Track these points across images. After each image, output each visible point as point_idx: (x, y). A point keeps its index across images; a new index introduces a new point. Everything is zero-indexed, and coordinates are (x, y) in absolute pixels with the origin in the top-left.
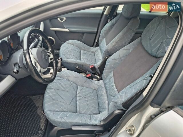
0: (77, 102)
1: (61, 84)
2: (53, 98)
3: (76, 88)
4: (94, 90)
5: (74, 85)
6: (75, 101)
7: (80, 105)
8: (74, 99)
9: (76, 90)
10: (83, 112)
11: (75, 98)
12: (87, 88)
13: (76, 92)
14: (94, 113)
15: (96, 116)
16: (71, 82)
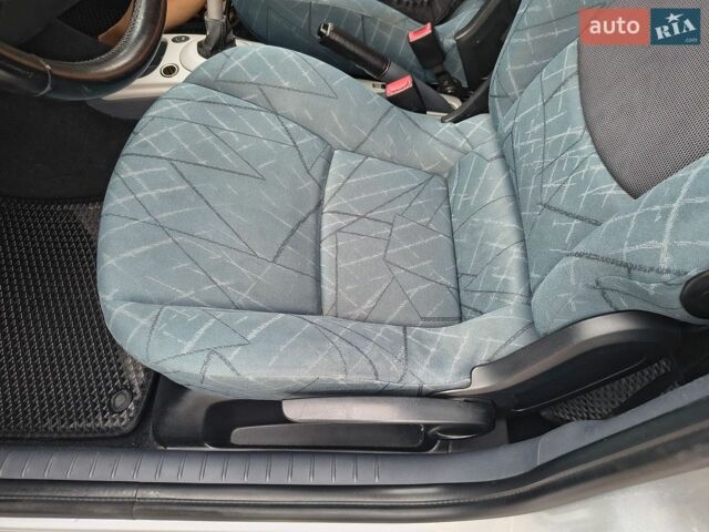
0: (326, 248)
1: (221, 133)
2: (162, 216)
3: (321, 161)
4: (433, 174)
5: (305, 140)
6: (310, 241)
7: (342, 265)
8: (303, 225)
9: (317, 171)
10: (361, 311)
11: (311, 220)
12: (391, 161)
13: (321, 186)
14: (429, 315)
15: (443, 333)
16: (290, 125)
